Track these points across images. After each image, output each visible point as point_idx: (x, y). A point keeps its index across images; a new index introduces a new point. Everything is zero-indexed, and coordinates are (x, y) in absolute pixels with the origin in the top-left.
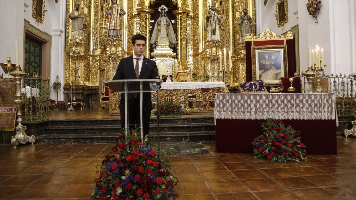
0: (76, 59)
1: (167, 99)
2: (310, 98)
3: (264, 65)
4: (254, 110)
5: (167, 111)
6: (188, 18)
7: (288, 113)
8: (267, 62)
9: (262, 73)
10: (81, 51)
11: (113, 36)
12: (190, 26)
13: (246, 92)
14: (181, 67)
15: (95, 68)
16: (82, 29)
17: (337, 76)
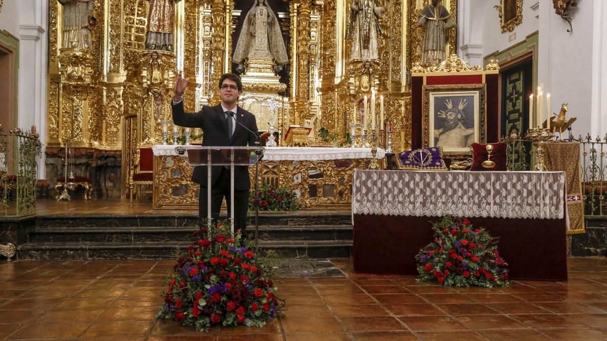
0: (74, 91)
1: (268, 178)
2: (519, 180)
3: (445, 120)
4: (420, 199)
5: (268, 202)
6: (313, 9)
7: (479, 206)
8: (451, 115)
9: (441, 134)
10: (85, 74)
11: (156, 45)
12: (316, 27)
13: (408, 168)
14: (297, 114)
15: (113, 112)
16: (86, 27)
17: (598, 140)
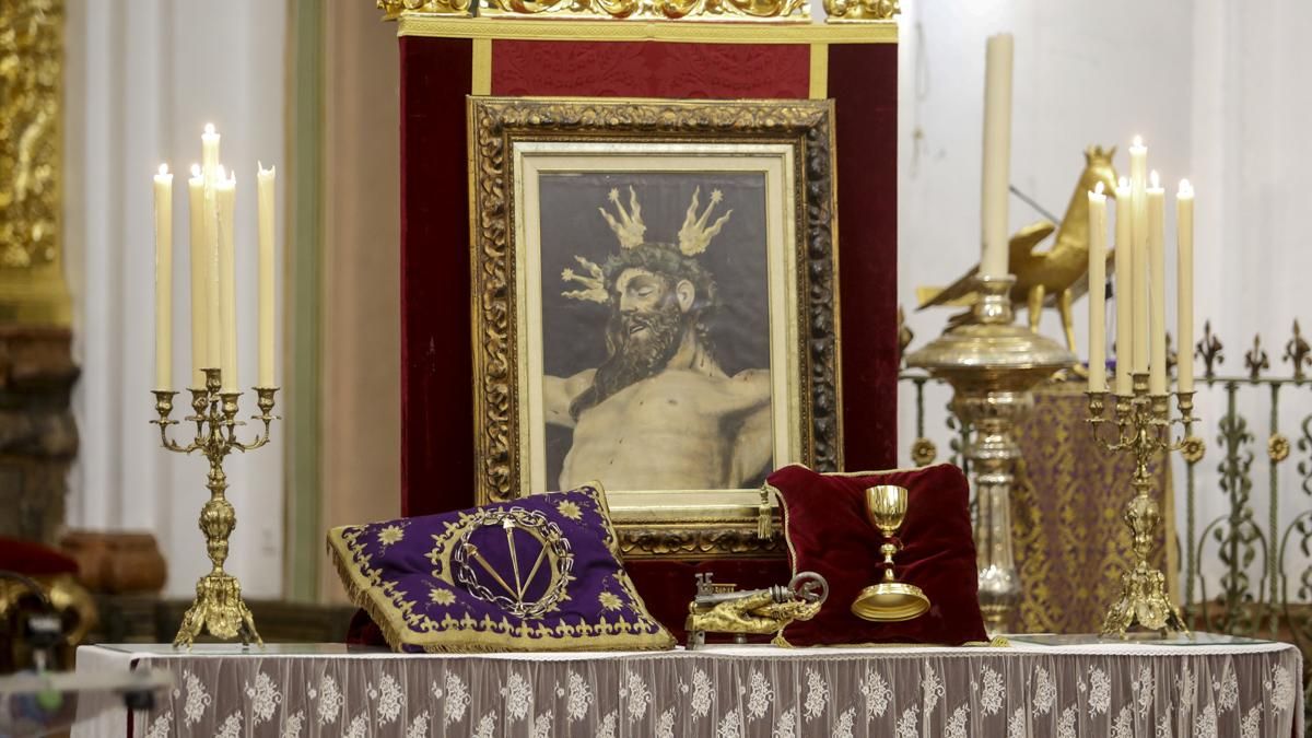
2: (1068, 695)
3: (604, 319)
9: (584, 404)
